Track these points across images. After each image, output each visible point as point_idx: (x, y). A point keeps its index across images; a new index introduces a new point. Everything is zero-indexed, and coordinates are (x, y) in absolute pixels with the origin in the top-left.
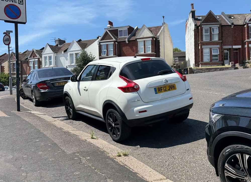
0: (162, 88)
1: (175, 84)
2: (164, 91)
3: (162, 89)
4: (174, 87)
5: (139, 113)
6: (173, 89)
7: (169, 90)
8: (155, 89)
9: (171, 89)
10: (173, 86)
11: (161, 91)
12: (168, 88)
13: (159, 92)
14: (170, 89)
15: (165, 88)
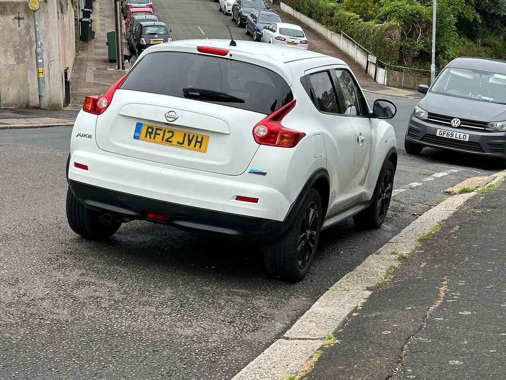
0: (161, 130)
1: (208, 137)
2: (163, 140)
3: (159, 134)
4: (201, 143)
6: (195, 146)
7: (178, 143)
8: (139, 126)
9: (189, 145)
10: (199, 139)
11: (152, 136)
12: (178, 137)
13: (146, 137)
14: (182, 143)
15: (170, 134)
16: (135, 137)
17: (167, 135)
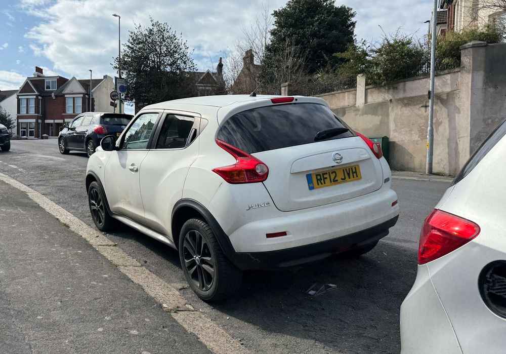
0: (327, 174)
1: (358, 166)
2: (331, 182)
3: (326, 178)
4: (356, 172)
5: (267, 237)
6: (353, 177)
7: (342, 179)
8: (309, 177)
9: (350, 178)
10: (354, 171)
11: (322, 181)
12: (340, 176)
13: (318, 184)
14: (345, 179)
15: (334, 174)
16: (311, 188)
17: (333, 176)
